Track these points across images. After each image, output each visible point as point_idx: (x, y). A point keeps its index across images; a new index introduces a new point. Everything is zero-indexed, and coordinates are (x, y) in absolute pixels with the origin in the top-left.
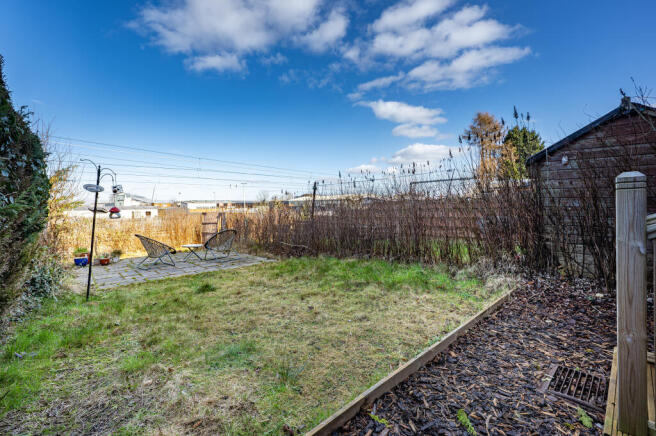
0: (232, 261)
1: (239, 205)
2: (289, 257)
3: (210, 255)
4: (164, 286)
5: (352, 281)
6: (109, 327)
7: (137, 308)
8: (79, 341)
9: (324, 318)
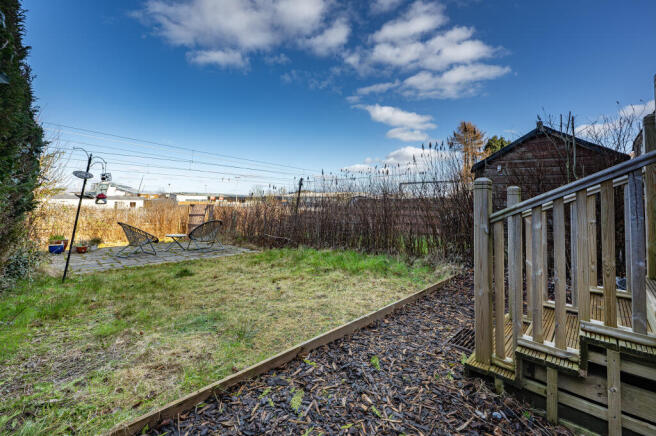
0: (215, 252)
1: (231, 198)
2: (271, 248)
3: (193, 245)
4: (143, 272)
5: (322, 268)
6: (86, 302)
7: (114, 289)
8: (55, 314)
9: (288, 297)
